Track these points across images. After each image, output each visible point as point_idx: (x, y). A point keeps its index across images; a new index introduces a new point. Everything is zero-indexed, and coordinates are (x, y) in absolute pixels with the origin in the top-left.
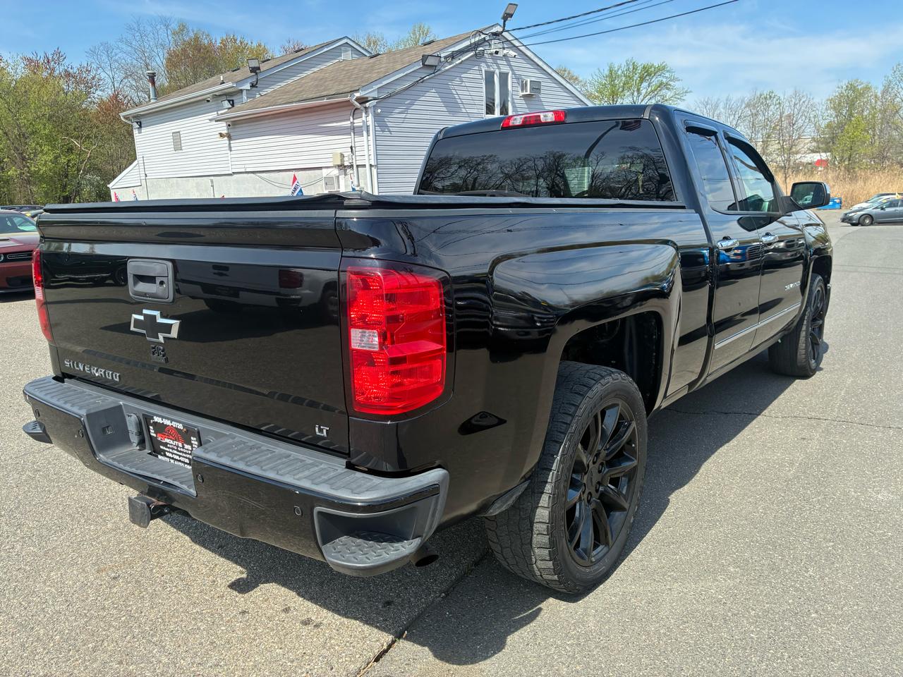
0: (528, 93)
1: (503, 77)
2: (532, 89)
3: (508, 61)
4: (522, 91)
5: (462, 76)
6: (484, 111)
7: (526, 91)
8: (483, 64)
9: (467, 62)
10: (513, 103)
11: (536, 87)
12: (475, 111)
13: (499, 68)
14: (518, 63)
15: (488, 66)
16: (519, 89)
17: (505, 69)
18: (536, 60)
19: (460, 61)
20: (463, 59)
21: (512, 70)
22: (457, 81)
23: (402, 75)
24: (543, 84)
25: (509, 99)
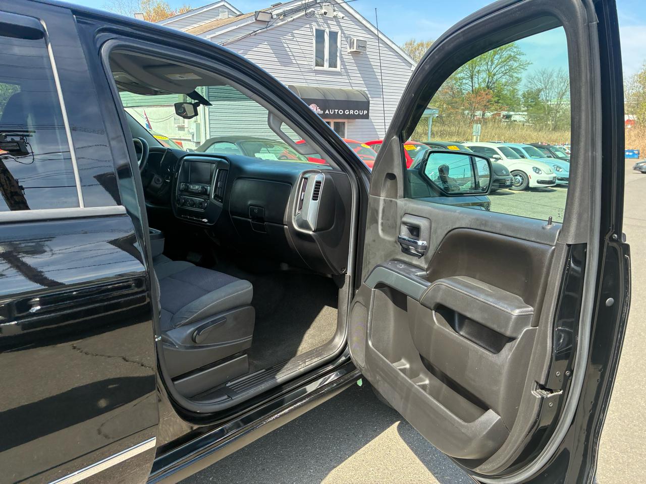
0: (355, 50)
1: (333, 36)
2: (358, 46)
3: (338, 22)
4: (350, 48)
5: (294, 32)
6: (314, 63)
7: (353, 49)
8: (314, 23)
9: (298, 20)
10: (341, 58)
11: (362, 45)
12: (306, 63)
13: (329, 27)
14: (347, 24)
15: (319, 25)
16: (348, 47)
17: (335, 29)
18: (364, 22)
19: (292, 19)
20: (295, 17)
21: (342, 30)
22: (289, 37)
23: (235, 27)
24: (368, 43)
25: (338, 54)
